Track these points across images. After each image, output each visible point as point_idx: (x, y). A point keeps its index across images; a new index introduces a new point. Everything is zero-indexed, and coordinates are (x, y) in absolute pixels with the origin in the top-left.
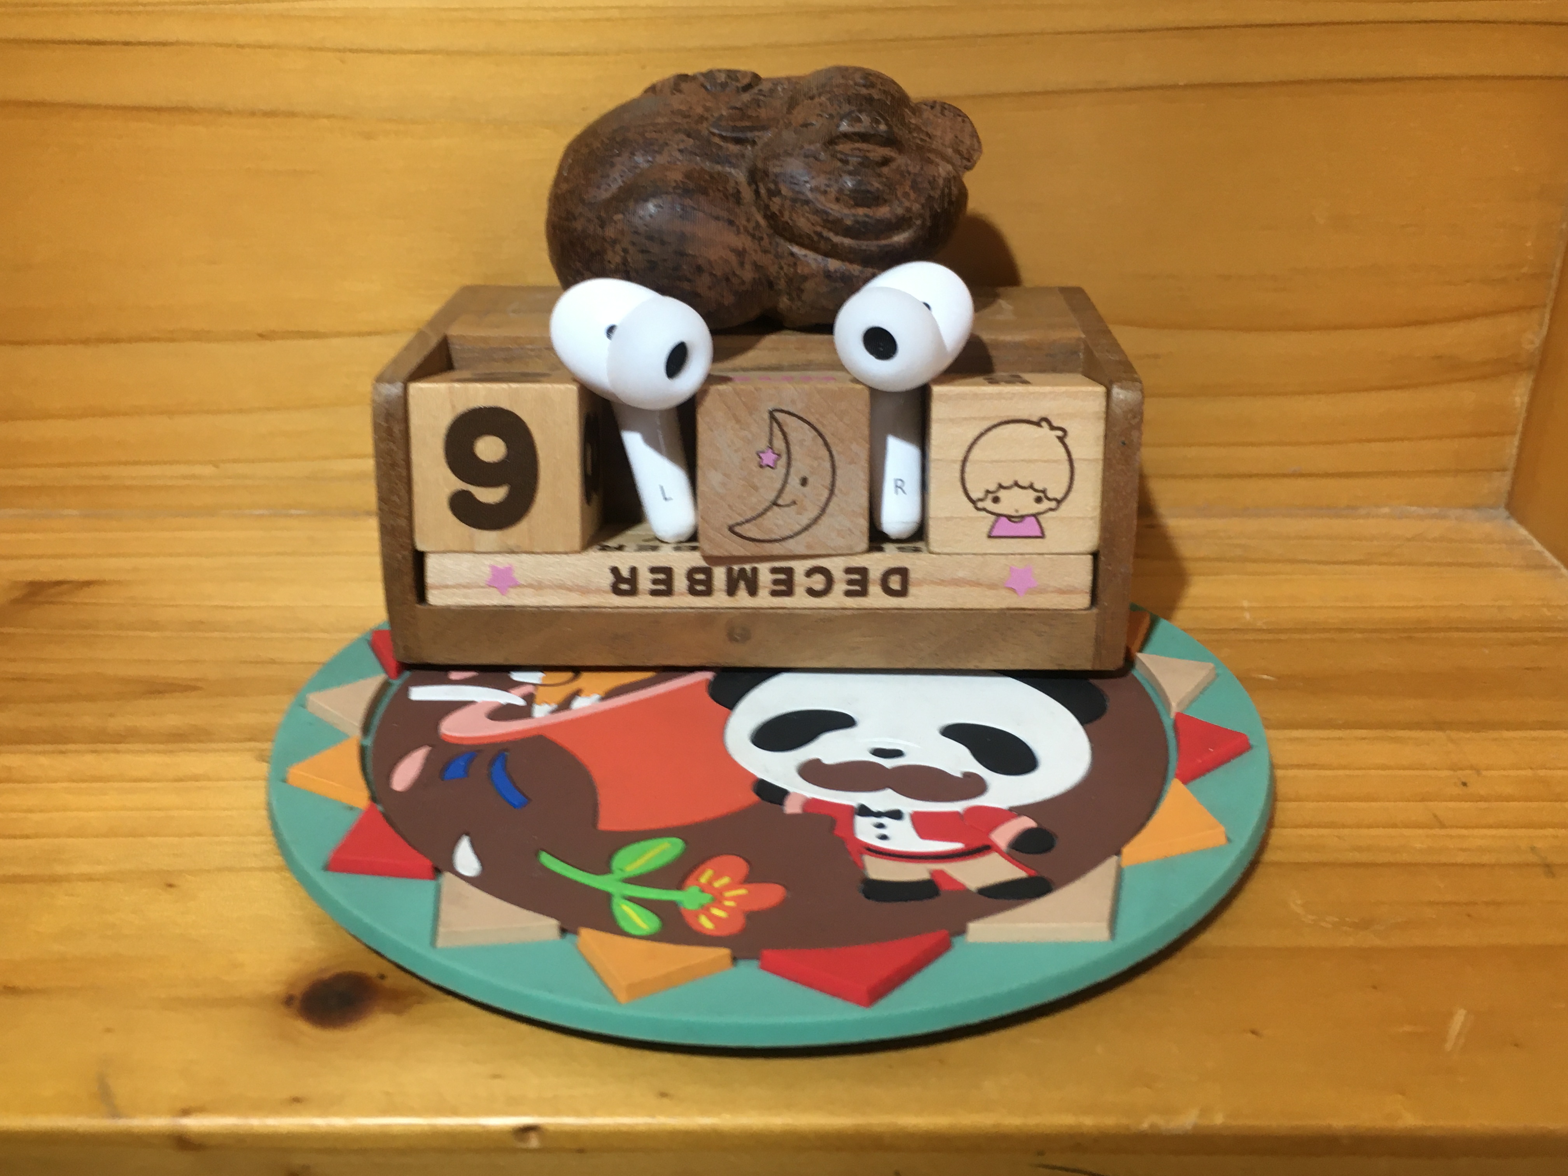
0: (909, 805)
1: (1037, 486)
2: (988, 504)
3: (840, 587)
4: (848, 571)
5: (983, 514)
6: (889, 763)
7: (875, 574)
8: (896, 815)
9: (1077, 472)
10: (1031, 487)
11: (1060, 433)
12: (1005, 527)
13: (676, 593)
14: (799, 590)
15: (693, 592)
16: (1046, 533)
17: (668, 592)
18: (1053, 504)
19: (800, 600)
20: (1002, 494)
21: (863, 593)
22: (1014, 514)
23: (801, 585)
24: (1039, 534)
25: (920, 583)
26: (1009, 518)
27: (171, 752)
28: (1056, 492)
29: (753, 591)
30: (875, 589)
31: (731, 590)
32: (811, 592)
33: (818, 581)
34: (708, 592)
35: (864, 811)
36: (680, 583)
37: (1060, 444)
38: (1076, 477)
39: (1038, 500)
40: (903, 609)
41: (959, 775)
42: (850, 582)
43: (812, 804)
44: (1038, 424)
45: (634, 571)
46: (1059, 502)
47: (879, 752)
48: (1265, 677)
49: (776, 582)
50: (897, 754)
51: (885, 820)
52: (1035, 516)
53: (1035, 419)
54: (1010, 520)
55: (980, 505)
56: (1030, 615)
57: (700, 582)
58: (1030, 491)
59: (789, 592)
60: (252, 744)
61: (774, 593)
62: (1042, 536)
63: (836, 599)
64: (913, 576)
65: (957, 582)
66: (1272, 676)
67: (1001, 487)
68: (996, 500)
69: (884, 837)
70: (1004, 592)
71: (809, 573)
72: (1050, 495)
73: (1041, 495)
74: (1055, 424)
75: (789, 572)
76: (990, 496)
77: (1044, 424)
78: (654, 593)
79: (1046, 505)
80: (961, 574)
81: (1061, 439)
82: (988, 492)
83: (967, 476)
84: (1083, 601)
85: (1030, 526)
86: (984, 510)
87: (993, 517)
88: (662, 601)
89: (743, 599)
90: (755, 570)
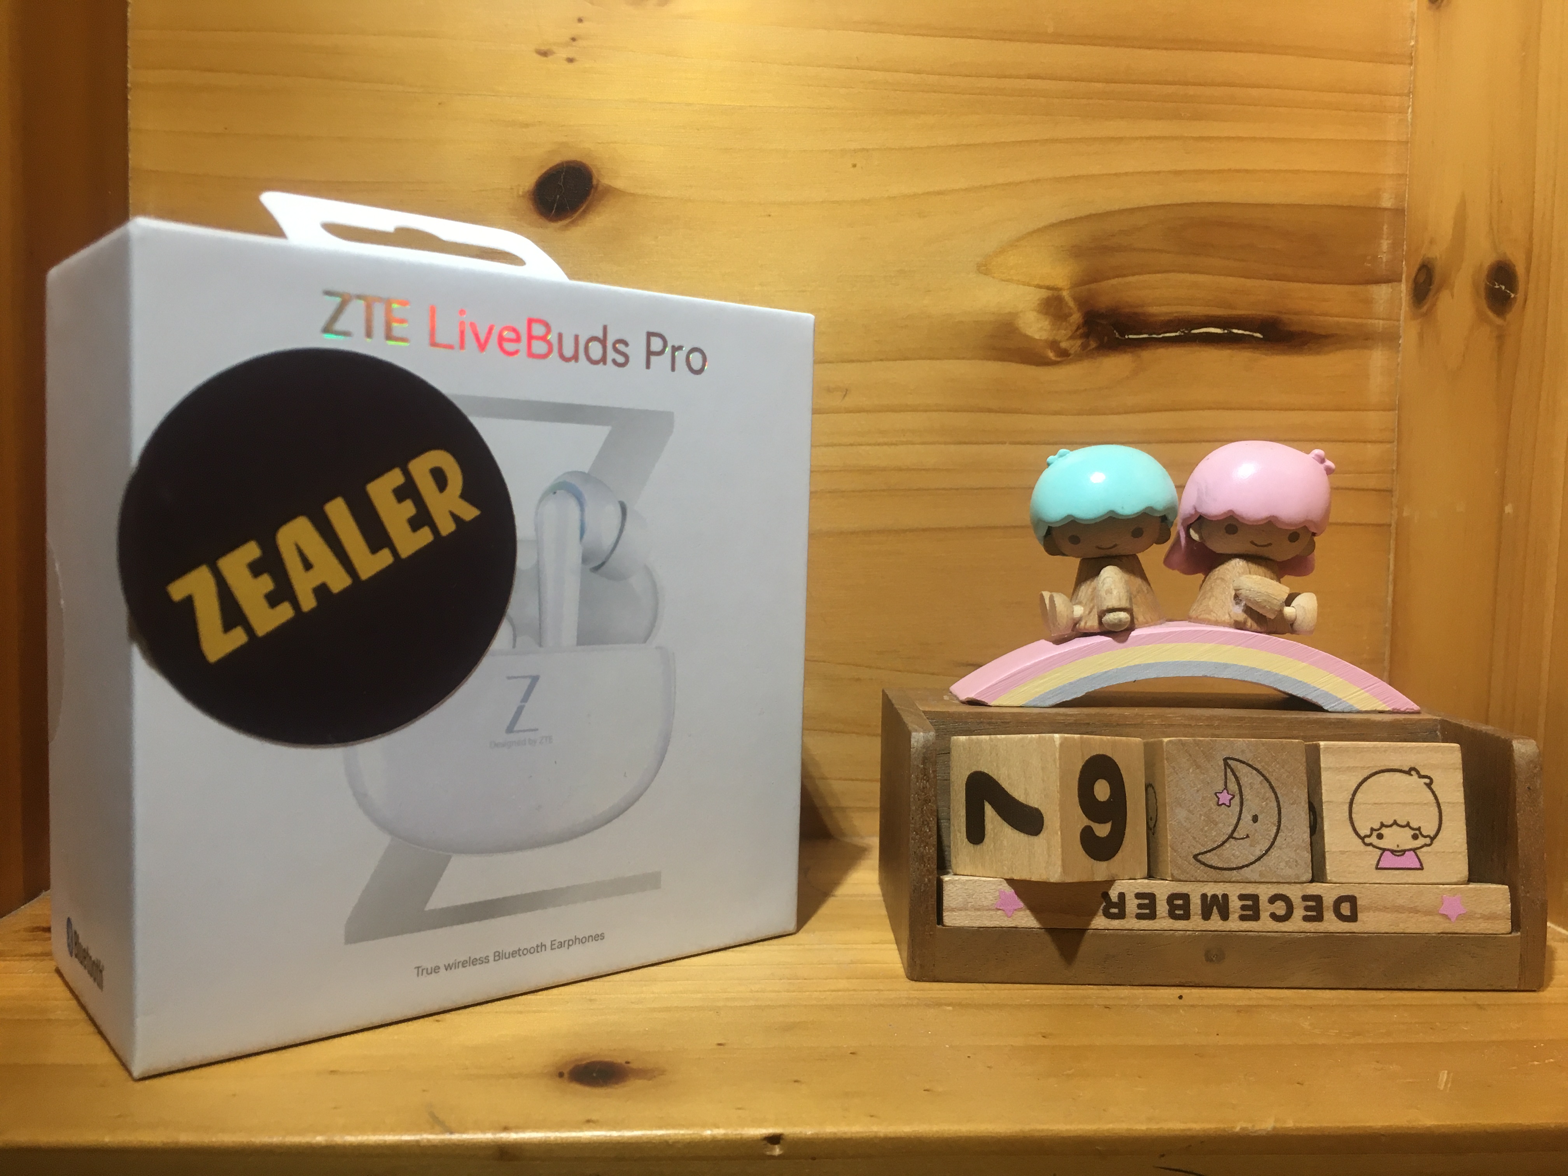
1: (1414, 825)
2: (1373, 840)
3: (1299, 913)
4: (1305, 898)
5: (1370, 848)
7: (1329, 901)
10: (1408, 825)
11: (1427, 780)
12: (1389, 860)
13: (1157, 917)
14: (1265, 915)
15: (1172, 915)
16: (1424, 866)
17: (1152, 916)
18: (1428, 841)
19: (1265, 924)
20: (1384, 831)
21: (1319, 918)
22: (1395, 848)
23: (1266, 911)
24: (1418, 866)
25: (1368, 909)
26: (1393, 852)
28: (1429, 829)
29: (1225, 916)
30: (1329, 914)
31: (1206, 916)
32: (1274, 917)
33: (1280, 908)
34: (1186, 916)
36: (1162, 908)
37: (1428, 790)
38: (1444, 818)
39: (1415, 837)
40: (1354, 933)
42: (1307, 908)
44: (1408, 773)
45: (1120, 896)
46: (1432, 839)
49: (1243, 908)
52: (1414, 850)
53: (1406, 769)
54: (1394, 855)
55: (1367, 840)
56: (1464, 938)
57: (1179, 907)
58: (1407, 828)
59: (1256, 917)
61: (1243, 918)
62: (1422, 868)
63: (1296, 924)
64: (1359, 902)
65: (1399, 909)
67: (1382, 825)
68: (1380, 837)
70: (1437, 918)
71: (1273, 900)
72: (1425, 833)
73: (1417, 832)
74: (1422, 773)
75: (1255, 898)
76: (1375, 833)
77: (1413, 773)
78: (1139, 917)
79: (1421, 841)
80: (1400, 901)
81: (1429, 786)
82: (1372, 830)
83: (1354, 816)
84: (1505, 926)
85: (1409, 860)
86: (1370, 844)
87: (1379, 852)
88: (1145, 924)
89: (1215, 923)
90: (1225, 896)
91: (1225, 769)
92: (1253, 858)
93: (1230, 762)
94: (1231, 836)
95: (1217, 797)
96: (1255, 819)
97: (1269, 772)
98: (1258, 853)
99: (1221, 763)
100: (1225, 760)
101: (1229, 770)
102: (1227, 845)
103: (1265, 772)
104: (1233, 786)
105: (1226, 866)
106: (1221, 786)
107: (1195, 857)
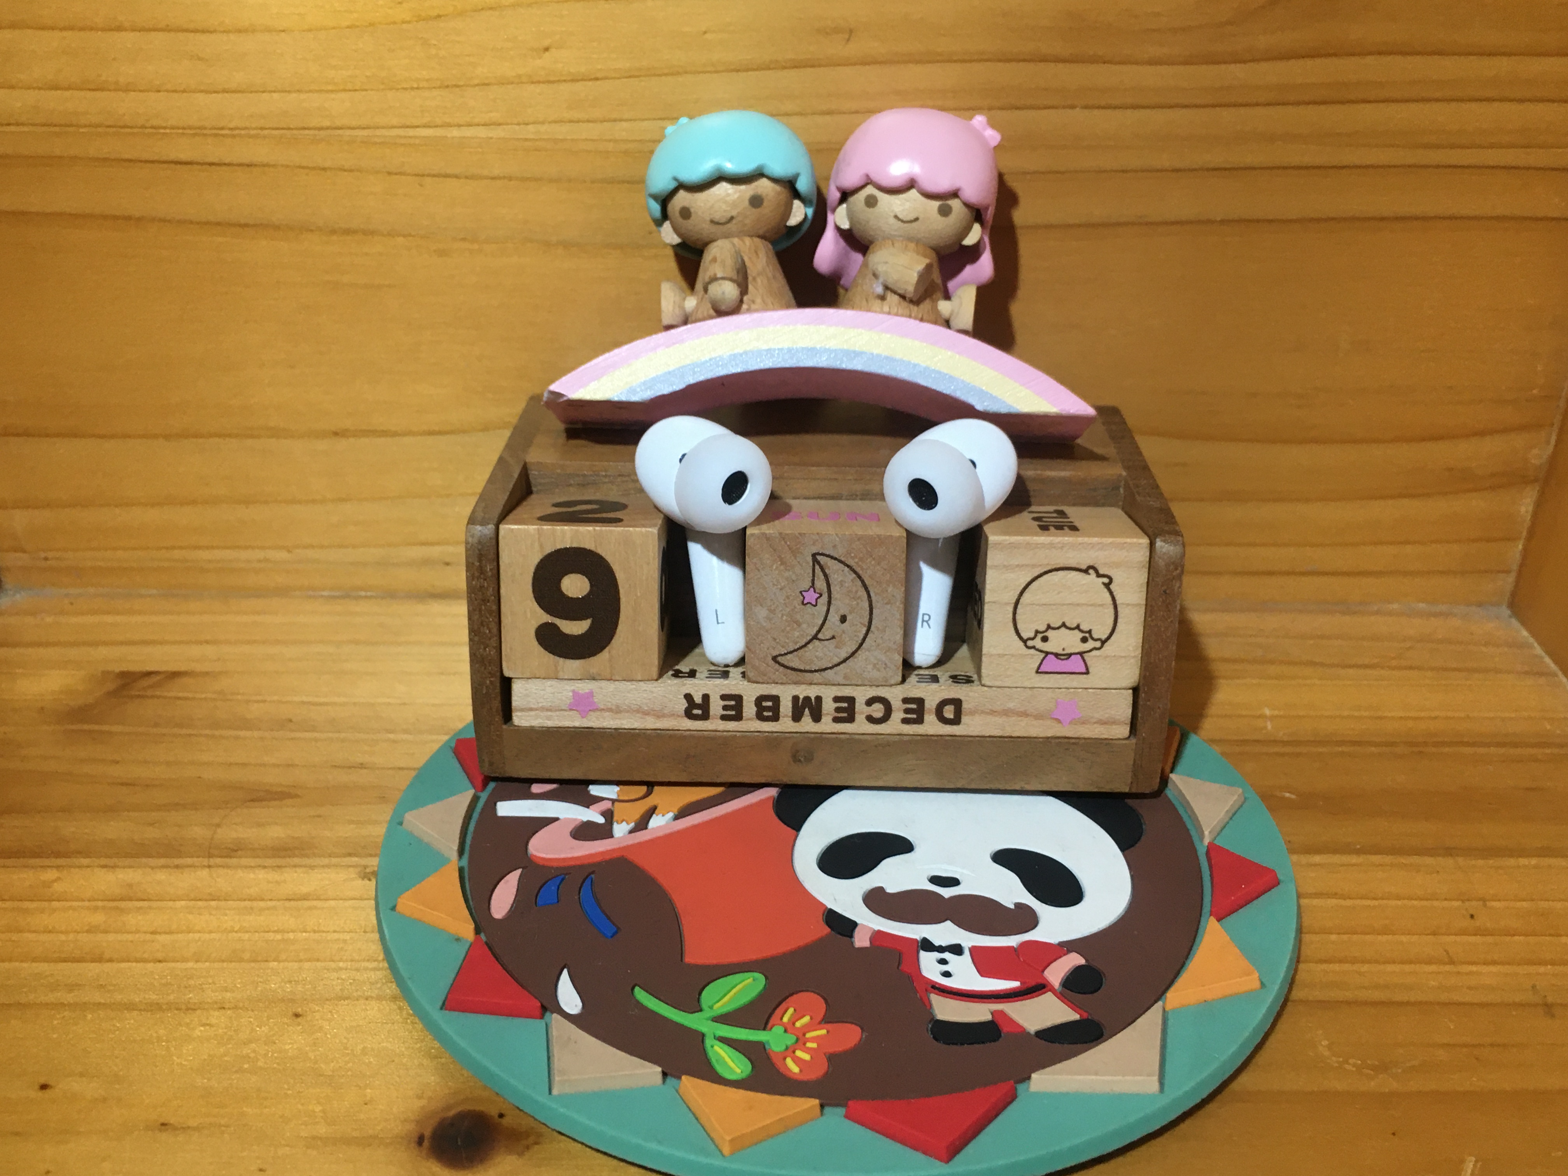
0: (969, 940)
1: (1084, 627)
2: (1038, 643)
3: (898, 715)
4: (906, 701)
5: (1032, 651)
6: (947, 892)
7: (931, 704)
8: (957, 950)
9: (1120, 615)
10: (1078, 627)
11: (1106, 580)
12: (1051, 664)
13: (744, 718)
14: (860, 718)
15: (760, 717)
16: (1090, 670)
17: (738, 717)
18: (1098, 644)
19: (860, 726)
20: (1050, 634)
21: (920, 720)
22: (1061, 652)
23: (862, 713)
24: (1084, 670)
25: (972, 713)
26: (1057, 655)
27: (279, 867)
28: (1100, 632)
29: (817, 717)
30: (930, 718)
31: (797, 717)
32: (871, 719)
33: (878, 710)
34: (776, 718)
35: (927, 945)
36: (750, 709)
37: (1106, 590)
38: (1119, 620)
39: (1084, 640)
40: (955, 736)
41: (1012, 907)
42: (907, 711)
43: (878, 936)
44: (1086, 571)
45: (706, 697)
46: (1103, 642)
47: (936, 880)
48: (1287, 795)
49: (838, 710)
50: (953, 882)
51: (947, 955)
52: (1081, 654)
53: (1084, 567)
54: (1058, 658)
55: (1030, 643)
56: (1074, 744)
57: (768, 709)
58: (1076, 631)
59: (851, 719)
60: (355, 860)
61: (836, 720)
62: (1087, 672)
63: (895, 726)
64: (965, 706)
65: (1006, 713)
66: (1293, 794)
67: (1049, 627)
68: (1045, 639)
69: (947, 974)
70: (1049, 722)
71: (870, 702)
72: (1095, 636)
73: (1087, 635)
74: (1101, 572)
75: (851, 700)
76: (1040, 636)
77: (1091, 571)
78: (724, 718)
79: (1091, 644)
80: (1011, 705)
81: (1107, 586)
82: (1037, 632)
83: (1018, 617)
84: (1125, 731)
85: (1075, 664)
86: (1033, 647)
87: (1042, 655)
88: (732, 725)
89: (807, 724)
90: (819, 699)
91: (814, 565)
92: (836, 660)
93: (819, 558)
94: (815, 637)
95: (803, 596)
96: (843, 619)
97: (862, 569)
98: (844, 655)
99: (810, 559)
100: (814, 556)
101: (817, 567)
102: (810, 646)
103: (858, 570)
104: (821, 584)
105: (808, 668)
106: (807, 584)
107: (774, 659)
